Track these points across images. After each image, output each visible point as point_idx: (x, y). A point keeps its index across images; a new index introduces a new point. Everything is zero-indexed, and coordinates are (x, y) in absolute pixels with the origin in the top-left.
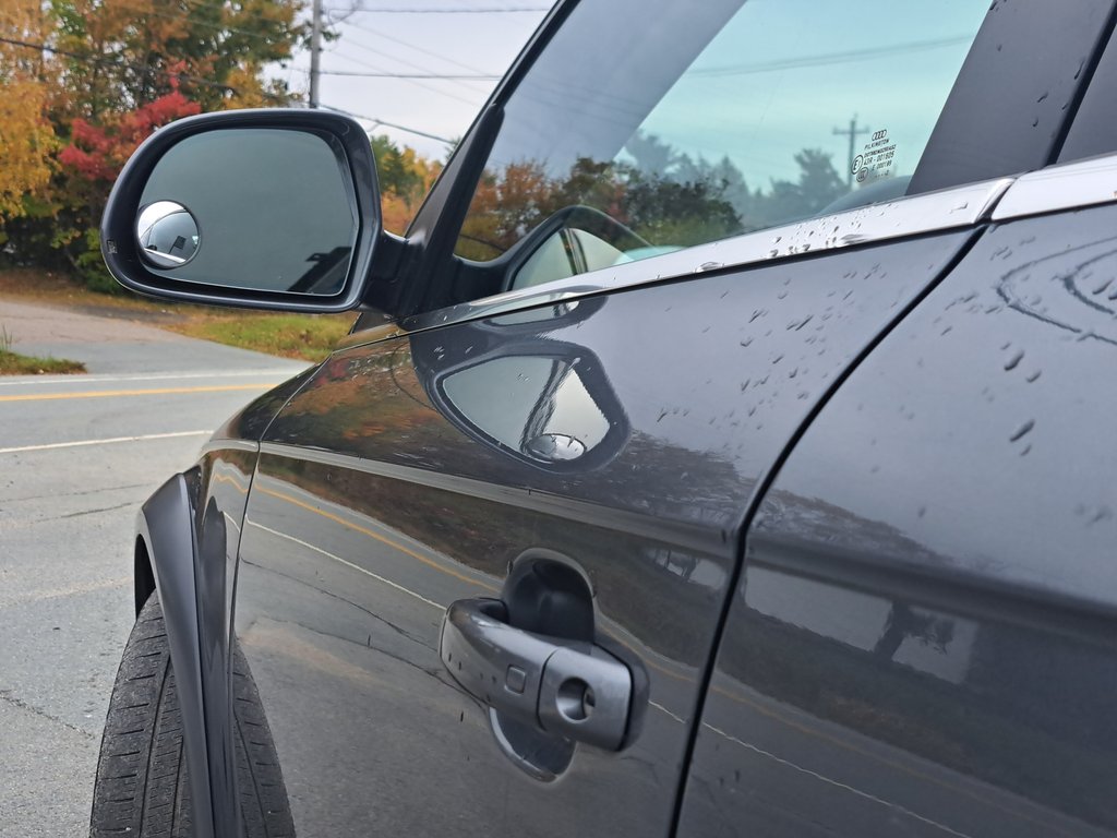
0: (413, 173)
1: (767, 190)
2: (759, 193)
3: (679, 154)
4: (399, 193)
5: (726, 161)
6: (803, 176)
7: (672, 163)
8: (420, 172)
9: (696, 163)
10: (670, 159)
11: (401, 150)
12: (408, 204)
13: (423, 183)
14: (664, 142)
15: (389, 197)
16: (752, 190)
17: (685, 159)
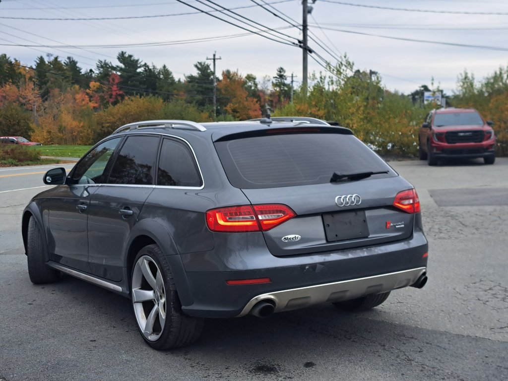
0: (20, 73)
1: (183, 79)
2: (179, 81)
3: (143, 63)
4: (13, 83)
5: (164, 67)
6: (198, 74)
7: (140, 67)
8: (23, 72)
9: (151, 67)
10: (139, 65)
11: (13, 61)
12: (19, 88)
13: (25, 79)
14: (135, 57)
15: (9, 85)
16: (176, 79)
17: (145, 65)
